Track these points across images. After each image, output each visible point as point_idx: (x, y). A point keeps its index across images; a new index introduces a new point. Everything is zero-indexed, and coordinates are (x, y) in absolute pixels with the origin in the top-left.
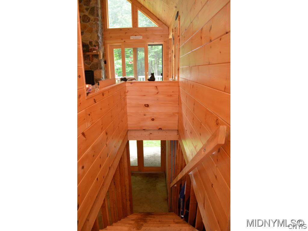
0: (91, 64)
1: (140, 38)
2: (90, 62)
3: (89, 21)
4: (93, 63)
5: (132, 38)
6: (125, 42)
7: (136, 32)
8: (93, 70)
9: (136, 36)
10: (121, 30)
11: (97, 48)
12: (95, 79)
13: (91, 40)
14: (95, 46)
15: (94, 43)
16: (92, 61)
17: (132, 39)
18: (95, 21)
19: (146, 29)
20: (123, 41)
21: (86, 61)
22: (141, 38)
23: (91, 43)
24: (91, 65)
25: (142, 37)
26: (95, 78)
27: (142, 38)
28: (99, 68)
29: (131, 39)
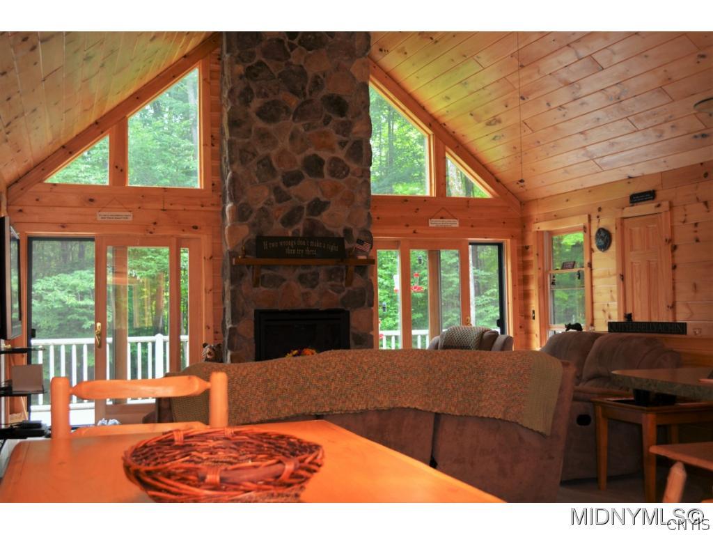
0: (344, 291)
1: (453, 226)
2: (342, 286)
3: (347, 174)
4: (350, 288)
5: (433, 223)
6: (414, 232)
7: (443, 208)
8: (349, 309)
9: (442, 218)
10: (406, 201)
11: (366, 247)
12: (354, 334)
13: (349, 226)
14: (360, 242)
15: (356, 235)
16: (349, 283)
17: (434, 225)
18: (362, 176)
19: (467, 204)
20: (410, 230)
21: (333, 282)
22: (455, 224)
23: (348, 232)
24: (343, 294)
25: (458, 223)
26: (352, 330)
27: (457, 225)
28: (366, 304)
29: (430, 225)
